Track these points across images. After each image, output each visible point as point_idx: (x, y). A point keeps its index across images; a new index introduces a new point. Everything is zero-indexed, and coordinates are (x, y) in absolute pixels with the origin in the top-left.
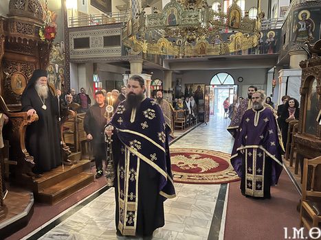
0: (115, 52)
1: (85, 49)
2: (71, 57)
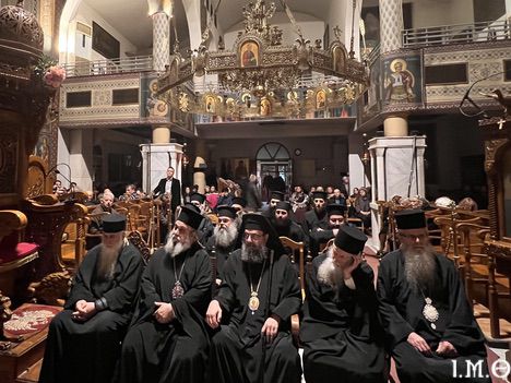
2: (62, 119)
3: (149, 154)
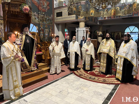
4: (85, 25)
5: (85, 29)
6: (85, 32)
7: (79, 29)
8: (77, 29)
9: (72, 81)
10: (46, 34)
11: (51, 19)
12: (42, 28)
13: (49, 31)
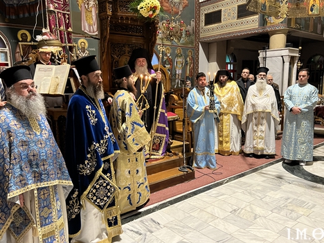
0: (251, 24)
1: (216, 25)
2: (202, 35)
3: (265, 58)
4: (288, 41)
5: (286, 52)
6: (287, 60)
7: (269, 53)
8: (262, 54)
9: (259, 188)
10: (179, 71)
11: (191, 31)
12: (169, 55)
13: (186, 61)
